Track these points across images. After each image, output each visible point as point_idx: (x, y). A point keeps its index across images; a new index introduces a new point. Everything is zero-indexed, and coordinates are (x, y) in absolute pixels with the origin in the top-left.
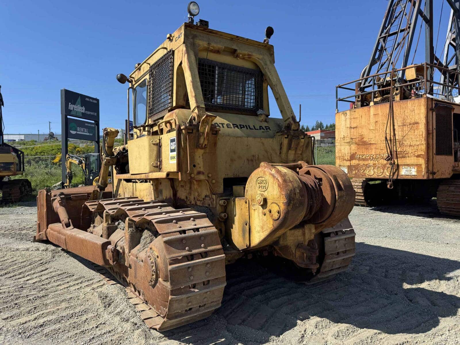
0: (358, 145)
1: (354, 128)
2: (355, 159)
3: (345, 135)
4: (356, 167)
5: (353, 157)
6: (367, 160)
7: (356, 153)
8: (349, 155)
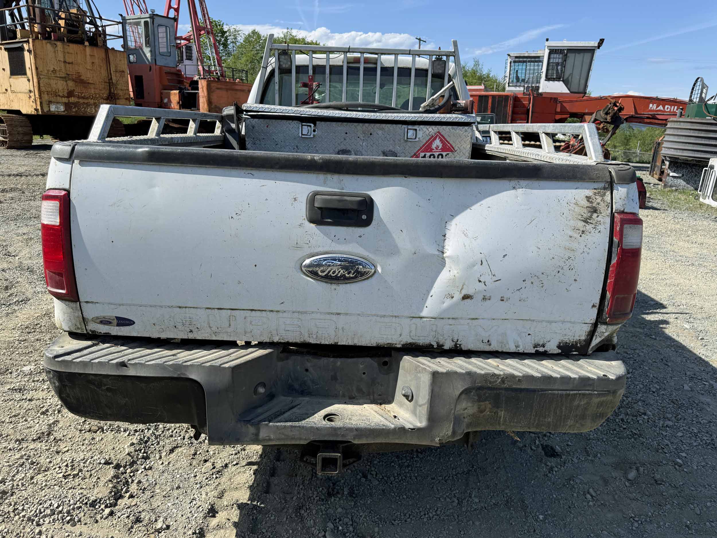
0: (76, 82)
1: (69, 63)
2: (74, 96)
3: (56, 68)
4: (76, 104)
5: (70, 94)
6: (87, 98)
7: (74, 90)
8: (66, 91)
